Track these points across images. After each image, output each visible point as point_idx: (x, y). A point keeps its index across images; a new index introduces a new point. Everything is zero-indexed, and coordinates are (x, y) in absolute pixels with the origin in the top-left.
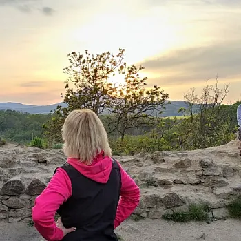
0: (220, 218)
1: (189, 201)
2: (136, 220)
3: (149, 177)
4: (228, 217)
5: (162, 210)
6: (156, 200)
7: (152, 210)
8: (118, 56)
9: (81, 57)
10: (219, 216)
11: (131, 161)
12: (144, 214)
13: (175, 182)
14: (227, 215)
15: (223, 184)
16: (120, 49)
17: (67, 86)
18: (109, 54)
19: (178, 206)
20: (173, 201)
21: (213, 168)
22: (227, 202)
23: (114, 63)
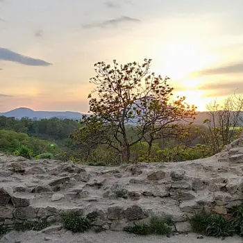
0: (182, 232)
1: (152, 213)
2: (97, 231)
3: (119, 189)
4: (190, 232)
5: (124, 223)
6: (118, 213)
7: (114, 222)
8: (143, 66)
9: (108, 67)
10: (181, 230)
11: (111, 172)
12: (106, 226)
13: (144, 194)
14: (190, 229)
15: (190, 197)
16: (145, 60)
17: (90, 96)
18: (135, 63)
19: (140, 219)
20: (135, 213)
21: (183, 181)
22: (191, 216)
23: (140, 73)
